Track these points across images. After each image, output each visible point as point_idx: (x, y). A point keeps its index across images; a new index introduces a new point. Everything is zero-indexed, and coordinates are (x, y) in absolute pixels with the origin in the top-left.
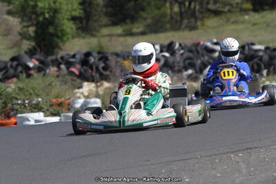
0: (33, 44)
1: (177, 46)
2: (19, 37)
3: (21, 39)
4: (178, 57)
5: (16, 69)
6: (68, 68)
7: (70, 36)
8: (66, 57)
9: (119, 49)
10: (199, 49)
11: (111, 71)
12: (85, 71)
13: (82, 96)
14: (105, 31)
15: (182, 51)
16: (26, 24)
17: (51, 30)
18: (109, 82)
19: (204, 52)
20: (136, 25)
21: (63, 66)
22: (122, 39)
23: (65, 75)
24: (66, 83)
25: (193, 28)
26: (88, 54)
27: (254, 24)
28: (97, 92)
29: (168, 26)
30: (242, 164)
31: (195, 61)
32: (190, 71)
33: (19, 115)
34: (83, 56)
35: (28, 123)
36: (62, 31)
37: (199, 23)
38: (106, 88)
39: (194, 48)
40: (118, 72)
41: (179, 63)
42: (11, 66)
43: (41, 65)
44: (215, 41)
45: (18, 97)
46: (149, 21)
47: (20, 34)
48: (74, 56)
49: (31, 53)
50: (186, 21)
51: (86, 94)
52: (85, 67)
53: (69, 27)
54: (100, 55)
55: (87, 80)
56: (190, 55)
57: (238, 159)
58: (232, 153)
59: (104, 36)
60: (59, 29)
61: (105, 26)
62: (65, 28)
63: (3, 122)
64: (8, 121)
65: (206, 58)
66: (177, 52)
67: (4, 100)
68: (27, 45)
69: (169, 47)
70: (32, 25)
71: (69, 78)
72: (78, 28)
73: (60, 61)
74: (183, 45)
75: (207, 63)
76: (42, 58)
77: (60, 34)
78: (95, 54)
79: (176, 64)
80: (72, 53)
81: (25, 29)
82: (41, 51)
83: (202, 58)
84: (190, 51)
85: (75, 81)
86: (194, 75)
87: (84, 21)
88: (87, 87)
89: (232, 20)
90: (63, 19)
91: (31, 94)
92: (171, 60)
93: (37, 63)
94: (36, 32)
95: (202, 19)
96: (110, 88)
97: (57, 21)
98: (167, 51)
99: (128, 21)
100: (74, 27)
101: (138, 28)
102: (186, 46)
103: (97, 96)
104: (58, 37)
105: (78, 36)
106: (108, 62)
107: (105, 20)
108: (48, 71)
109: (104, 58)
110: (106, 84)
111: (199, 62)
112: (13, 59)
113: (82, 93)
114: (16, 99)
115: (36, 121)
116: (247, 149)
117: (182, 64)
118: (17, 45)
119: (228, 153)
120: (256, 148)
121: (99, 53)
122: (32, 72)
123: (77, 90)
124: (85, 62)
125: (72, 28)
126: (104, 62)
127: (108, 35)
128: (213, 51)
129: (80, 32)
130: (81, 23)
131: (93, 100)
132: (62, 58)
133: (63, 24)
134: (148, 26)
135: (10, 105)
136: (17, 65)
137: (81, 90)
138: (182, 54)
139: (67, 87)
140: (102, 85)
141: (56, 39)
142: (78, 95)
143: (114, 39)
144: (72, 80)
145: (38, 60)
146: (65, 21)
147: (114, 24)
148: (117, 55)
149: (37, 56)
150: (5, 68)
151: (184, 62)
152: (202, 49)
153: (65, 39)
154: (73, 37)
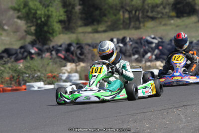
0: (34, 38)
1: (128, 39)
2: (25, 34)
3: (26, 35)
4: (128, 47)
5: (23, 54)
6: (57, 54)
7: (58, 33)
8: (56, 46)
9: (90, 41)
10: (142, 41)
11: (85, 56)
12: (68, 55)
13: (66, 72)
14: (80, 30)
15: (131, 43)
16: (29, 25)
17: (46, 28)
18: (84, 63)
19: (146, 43)
20: (101, 26)
21: (54, 53)
22: (91, 35)
23: (55, 58)
24: (56, 63)
25: (137, 28)
26: (70, 45)
27: (177, 26)
28: (76, 69)
29: (121, 26)
30: (182, 115)
31: (139, 49)
32: (136, 56)
33: (28, 84)
34: (66, 46)
35: (33, 89)
36: (53, 29)
37: (142, 25)
38: (82, 67)
39: (139, 41)
40: (89, 56)
41: (129, 50)
42: (20, 52)
43: (40, 52)
44: (153, 36)
45: (27, 72)
46: (109, 23)
47: (26, 31)
48: (61, 46)
49: (33, 44)
50: (132, 24)
51: (69, 70)
52: (68, 53)
53: (57, 27)
54: (78, 46)
55: (70, 61)
56: (136, 45)
57: (179, 112)
58: (174, 108)
59: (80, 33)
60: (50, 28)
61: (81, 26)
62: (54, 27)
63: (18, 88)
64: (20, 88)
65: (147, 47)
66: (128, 43)
67: (17, 74)
68: (30, 38)
69: (123, 41)
70: (33, 25)
71: (58, 60)
72: (63, 28)
73: (52, 49)
74: (132, 39)
75: (147, 51)
76: (40, 47)
77: (51, 31)
78: (74, 45)
79: (128, 51)
80: (59, 44)
81: (29, 28)
82: (40, 42)
83: (144, 48)
84: (137, 43)
85: (61, 62)
86: (139, 59)
87: (67, 24)
88: (70, 66)
89: (163, 23)
90: (53, 22)
91: (35, 70)
92: (124, 49)
93: (37, 50)
94: (36, 30)
95: (144, 22)
96: (84, 67)
97: (49, 23)
98: (122, 43)
99: (95, 23)
100: (60, 27)
101: (101, 28)
102: (134, 39)
103: (76, 72)
104: (50, 33)
105: (63, 33)
106: (83, 50)
107: (80, 23)
108: (44, 55)
109: (80, 47)
110: (82, 64)
111: (142, 50)
112: (21, 48)
113: (66, 70)
114: (25, 73)
115: (39, 88)
116: (184, 106)
117: (131, 52)
118: (23, 38)
119: (171, 108)
120: (189, 105)
121: (77, 44)
122: (34, 56)
123: (63, 68)
124: (68, 50)
125: (59, 28)
126: (81, 50)
127: (83, 32)
128: (152, 43)
129: (64, 30)
130: (65, 24)
131: (73, 74)
132: (53, 47)
133: (54, 25)
134: (108, 27)
135: (21, 78)
136: (24, 52)
137: (65, 68)
138: (131, 45)
139: (56, 66)
140: (79, 64)
141: (48, 35)
142: (64, 71)
143: (86, 35)
144: (60, 61)
145: (37, 48)
146: (55, 23)
147: (86, 25)
148: (89, 45)
149: (37, 46)
150: (16, 53)
151: (132, 50)
152: (144, 42)
153: (54, 34)
154: (60, 34)
